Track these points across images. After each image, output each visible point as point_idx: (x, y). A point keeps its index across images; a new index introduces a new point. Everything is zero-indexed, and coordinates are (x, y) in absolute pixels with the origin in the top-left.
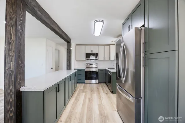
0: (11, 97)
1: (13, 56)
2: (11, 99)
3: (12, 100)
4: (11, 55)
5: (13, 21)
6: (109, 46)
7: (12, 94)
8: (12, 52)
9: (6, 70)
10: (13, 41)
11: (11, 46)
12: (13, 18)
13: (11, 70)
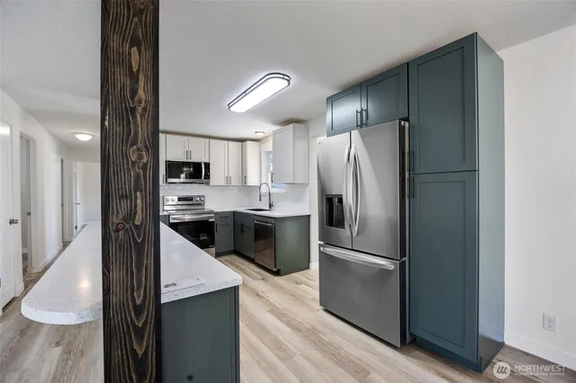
0: (142, 338)
1: (144, 167)
2: (140, 344)
3: (147, 347)
4: (133, 163)
5: (140, 20)
6: (240, 143)
7: (145, 324)
8: (138, 149)
9: (113, 228)
10: (143, 105)
11: (135, 123)
12: (141, 12)
13: (137, 222)
